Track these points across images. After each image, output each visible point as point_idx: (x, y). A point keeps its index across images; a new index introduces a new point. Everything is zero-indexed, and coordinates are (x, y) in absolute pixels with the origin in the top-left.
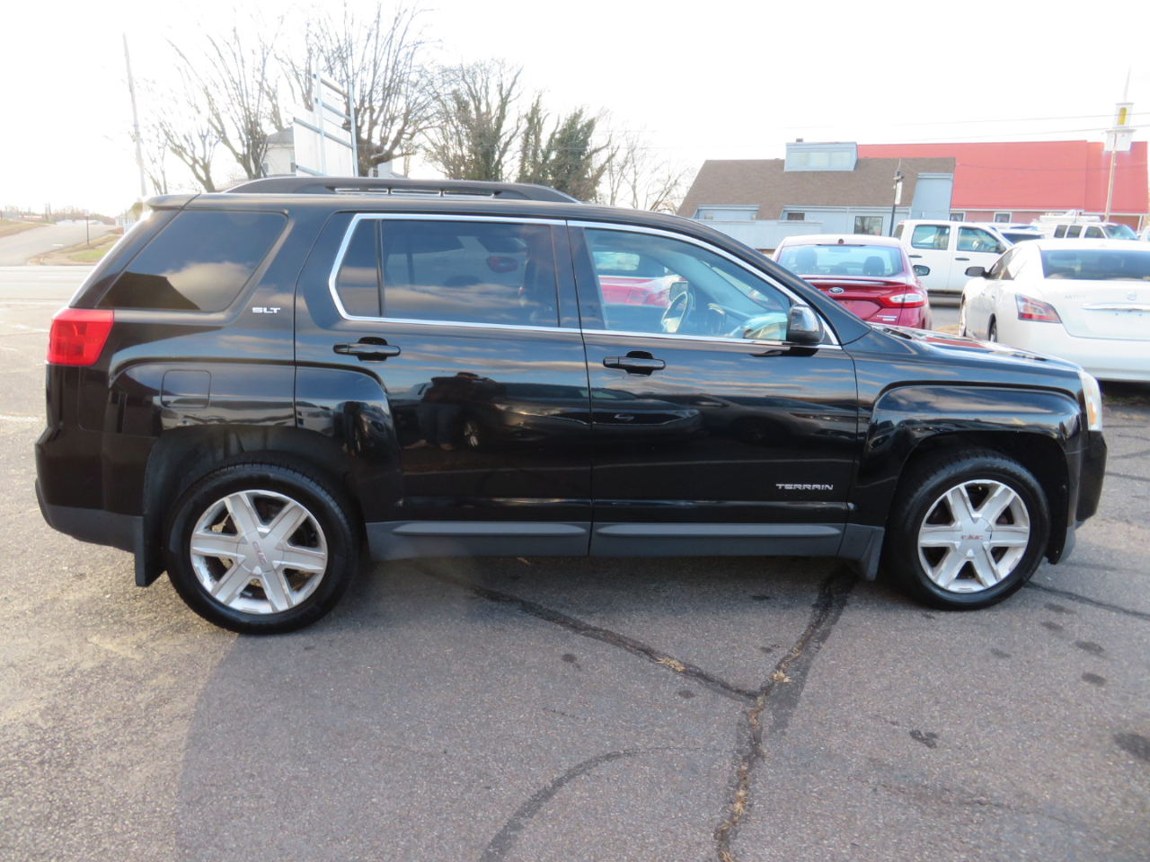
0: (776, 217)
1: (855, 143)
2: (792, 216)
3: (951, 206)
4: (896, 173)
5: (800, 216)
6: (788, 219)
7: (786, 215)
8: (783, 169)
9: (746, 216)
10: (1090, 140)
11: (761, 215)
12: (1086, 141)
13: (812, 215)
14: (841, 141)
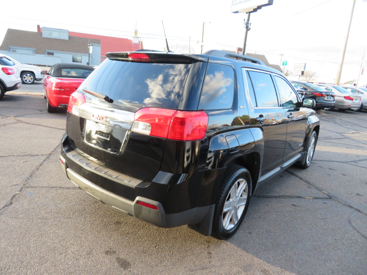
0: (43, 53)
1: (68, 30)
2: (49, 54)
3: (101, 55)
4: (89, 43)
5: (52, 54)
6: (48, 54)
7: (47, 53)
8: (42, 36)
9: (30, 52)
10: (129, 39)
11: (37, 52)
12: (128, 39)
13: (57, 54)
14: (63, 29)
